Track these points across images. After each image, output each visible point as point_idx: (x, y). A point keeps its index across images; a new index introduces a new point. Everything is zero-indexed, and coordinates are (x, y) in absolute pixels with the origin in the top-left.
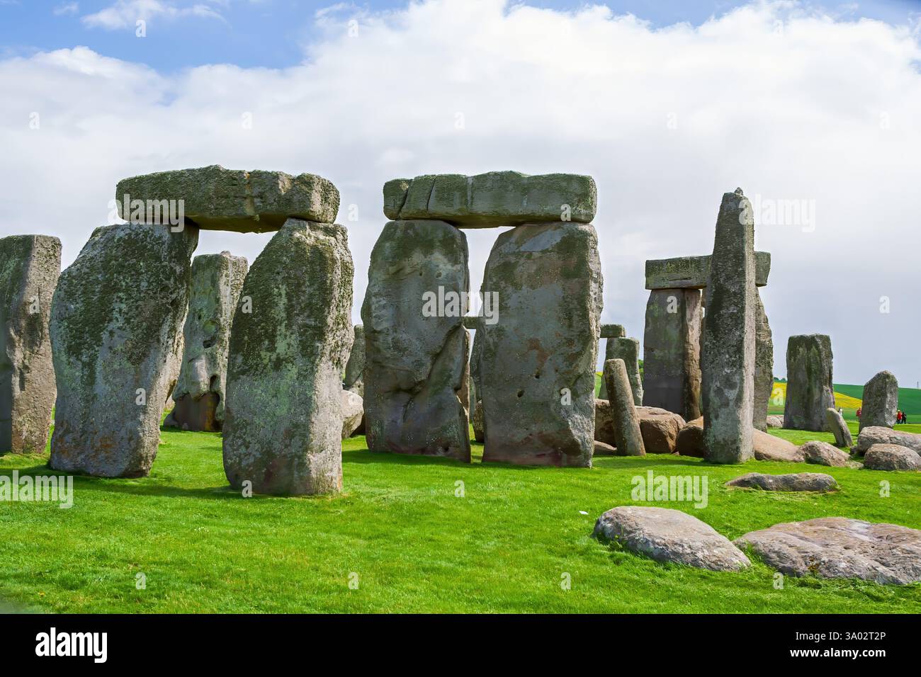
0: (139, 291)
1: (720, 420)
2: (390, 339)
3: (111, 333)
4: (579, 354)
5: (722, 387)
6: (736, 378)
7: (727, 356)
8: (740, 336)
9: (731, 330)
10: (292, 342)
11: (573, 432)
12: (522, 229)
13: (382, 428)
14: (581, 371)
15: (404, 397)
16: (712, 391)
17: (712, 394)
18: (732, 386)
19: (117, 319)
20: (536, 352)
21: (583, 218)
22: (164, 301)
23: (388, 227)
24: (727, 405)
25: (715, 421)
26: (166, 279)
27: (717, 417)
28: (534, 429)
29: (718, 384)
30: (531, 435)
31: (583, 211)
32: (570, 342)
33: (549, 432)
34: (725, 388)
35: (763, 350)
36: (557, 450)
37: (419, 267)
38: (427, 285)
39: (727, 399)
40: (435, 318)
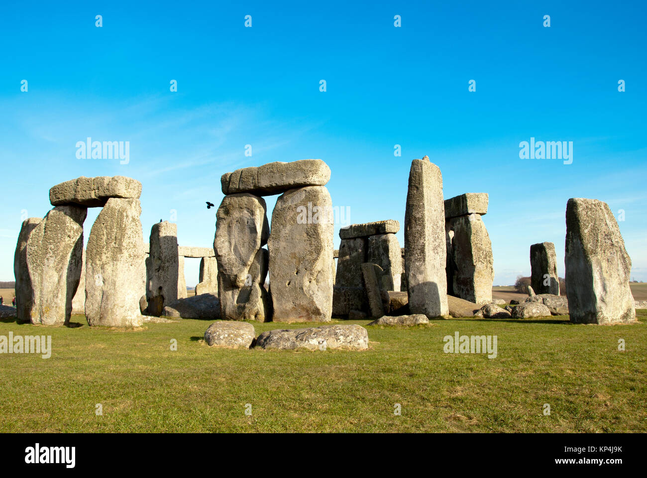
0: (58, 239)
1: (415, 293)
2: (227, 259)
3: (48, 259)
4: (316, 259)
6: (422, 268)
7: (417, 256)
8: (423, 243)
9: (418, 240)
10: (108, 256)
11: (316, 303)
14: (319, 269)
15: (237, 290)
16: (410, 277)
18: (420, 273)
19: (50, 252)
20: (295, 260)
21: (317, 183)
22: (69, 242)
23: (224, 199)
24: (418, 283)
25: (412, 294)
26: (69, 232)
27: (413, 292)
29: (413, 272)
30: (294, 305)
31: (316, 180)
32: (311, 253)
33: (304, 304)
34: (417, 274)
35: (485, 253)
36: (309, 313)
37: (237, 219)
38: (243, 229)
39: (418, 280)
40: (246, 246)
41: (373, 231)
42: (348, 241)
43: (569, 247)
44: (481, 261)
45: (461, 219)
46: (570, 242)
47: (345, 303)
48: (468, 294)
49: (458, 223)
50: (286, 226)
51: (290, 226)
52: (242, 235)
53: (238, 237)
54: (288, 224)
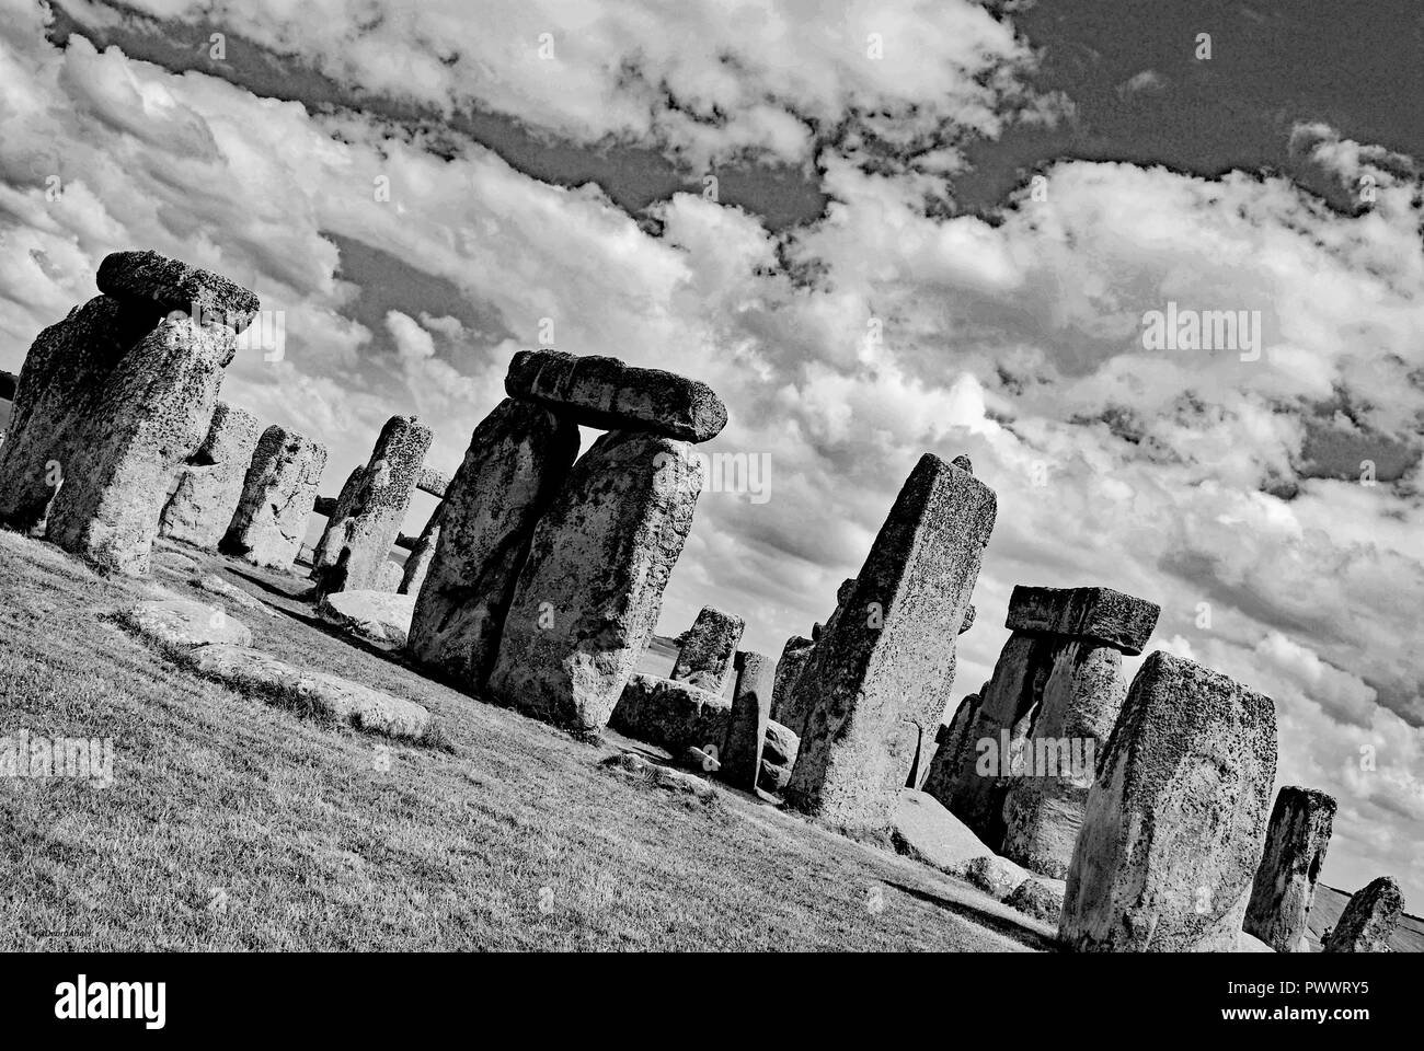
2: (455, 531)
4: (610, 594)
5: (827, 711)
6: (846, 705)
7: (846, 671)
8: (868, 647)
11: (576, 688)
12: (615, 433)
15: (451, 604)
17: (812, 719)
18: (838, 713)
20: (571, 581)
23: (505, 403)
28: (541, 674)
29: (824, 705)
33: (552, 681)
34: (830, 713)
37: (506, 454)
38: (508, 478)
39: (827, 729)
40: (502, 516)
45: (1073, 644)
48: (1021, 829)
49: (1064, 652)
50: (584, 503)
51: (591, 504)
52: (502, 492)
53: (494, 493)
54: (590, 499)
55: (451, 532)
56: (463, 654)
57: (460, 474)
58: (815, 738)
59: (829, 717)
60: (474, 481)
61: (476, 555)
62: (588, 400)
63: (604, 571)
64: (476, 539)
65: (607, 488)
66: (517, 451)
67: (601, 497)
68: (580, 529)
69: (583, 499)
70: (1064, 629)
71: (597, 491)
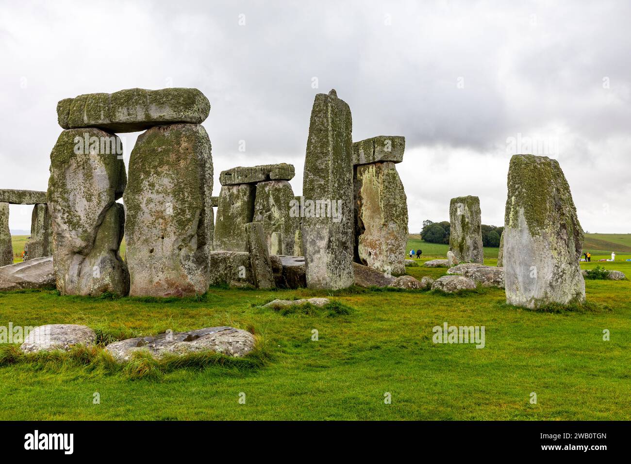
1: (314, 263)
2: (65, 216)
4: (189, 220)
5: (315, 239)
11: (189, 277)
12: (151, 131)
13: (65, 281)
14: (193, 233)
15: (80, 258)
16: (308, 243)
17: (308, 245)
20: (161, 221)
23: (62, 134)
24: (319, 252)
25: (311, 264)
27: (312, 261)
28: (162, 276)
29: (312, 237)
30: (160, 280)
34: (317, 239)
36: (178, 290)
37: (82, 163)
38: (89, 176)
39: (319, 247)
40: (95, 200)
41: (261, 176)
42: (230, 187)
43: (511, 216)
44: (393, 220)
45: (371, 167)
46: (512, 209)
47: (225, 272)
48: (376, 259)
49: (367, 172)
50: (149, 176)
51: (155, 175)
52: (88, 185)
53: (82, 187)
54: (152, 173)
55: (62, 218)
56: (106, 282)
57: (53, 182)
58: (314, 254)
59: (318, 241)
60: (64, 185)
61: (87, 226)
62: (128, 117)
63: (181, 209)
64: (82, 218)
65: (161, 164)
66: (89, 159)
67: (159, 169)
68: (154, 191)
69: (148, 174)
70: (363, 160)
71: (155, 167)
